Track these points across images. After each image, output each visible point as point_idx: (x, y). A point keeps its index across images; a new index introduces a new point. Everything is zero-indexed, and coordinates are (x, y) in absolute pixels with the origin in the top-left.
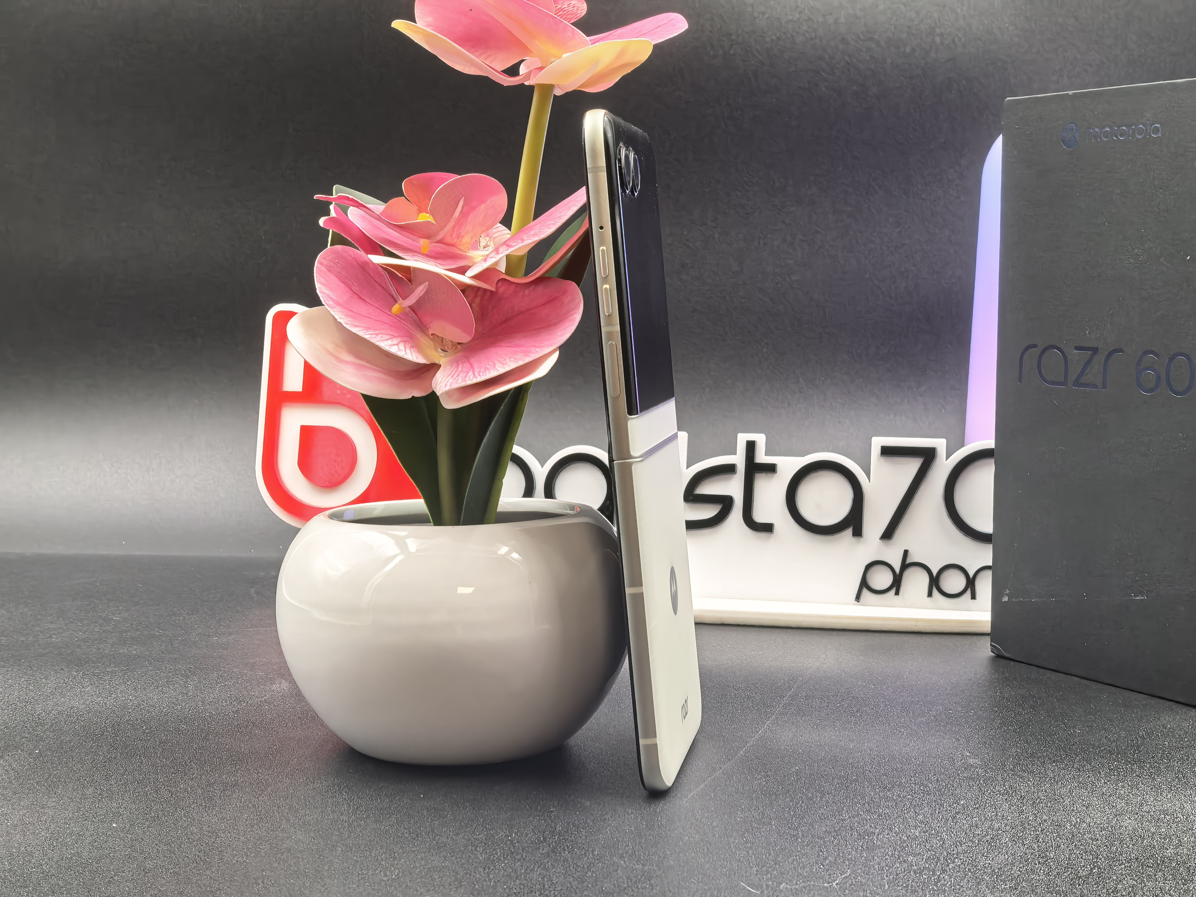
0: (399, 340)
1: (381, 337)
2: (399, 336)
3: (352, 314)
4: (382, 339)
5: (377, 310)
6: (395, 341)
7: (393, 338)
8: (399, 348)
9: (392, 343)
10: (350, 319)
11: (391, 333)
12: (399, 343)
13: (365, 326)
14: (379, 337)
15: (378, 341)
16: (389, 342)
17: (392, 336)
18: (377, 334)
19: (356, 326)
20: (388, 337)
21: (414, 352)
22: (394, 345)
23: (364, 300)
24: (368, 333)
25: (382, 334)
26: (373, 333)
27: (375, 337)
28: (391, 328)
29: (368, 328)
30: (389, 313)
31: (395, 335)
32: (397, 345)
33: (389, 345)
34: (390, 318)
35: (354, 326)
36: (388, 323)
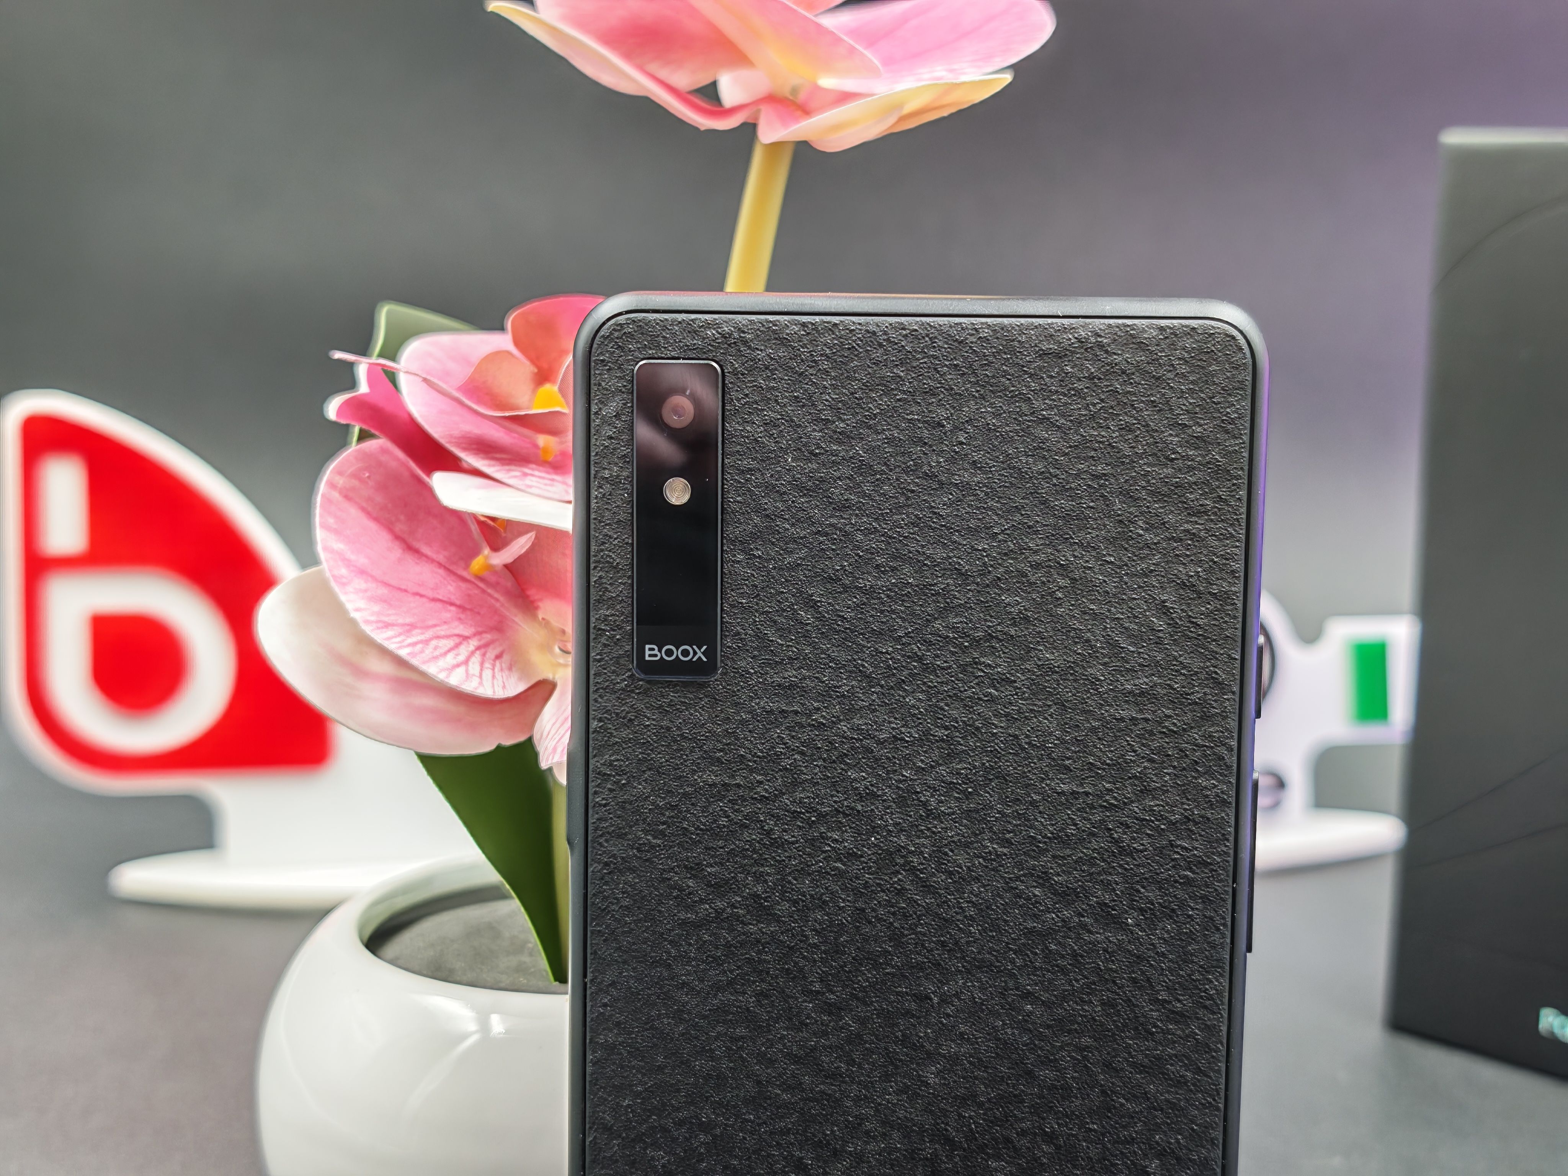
0: (473, 643)
1: (436, 648)
2: (475, 635)
3: (386, 590)
4: (437, 653)
5: (441, 571)
6: (463, 652)
7: (461, 644)
8: (467, 671)
9: (455, 662)
10: (376, 608)
11: (461, 629)
12: (472, 653)
13: (408, 620)
14: (429, 651)
15: (424, 662)
16: (450, 659)
17: (457, 640)
18: (426, 642)
19: (387, 625)
20: (450, 643)
21: (502, 670)
22: (458, 666)
23: (416, 552)
24: (410, 641)
25: (438, 637)
26: (420, 638)
27: (422, 652)
28: (462, 616)
29: (412, 627)
30: (465, 574)
31: (466, 634)
32: (466, 662)
33: (448, 669)
34: (464, 585)
35: (380, 625)
36: (458, 603)
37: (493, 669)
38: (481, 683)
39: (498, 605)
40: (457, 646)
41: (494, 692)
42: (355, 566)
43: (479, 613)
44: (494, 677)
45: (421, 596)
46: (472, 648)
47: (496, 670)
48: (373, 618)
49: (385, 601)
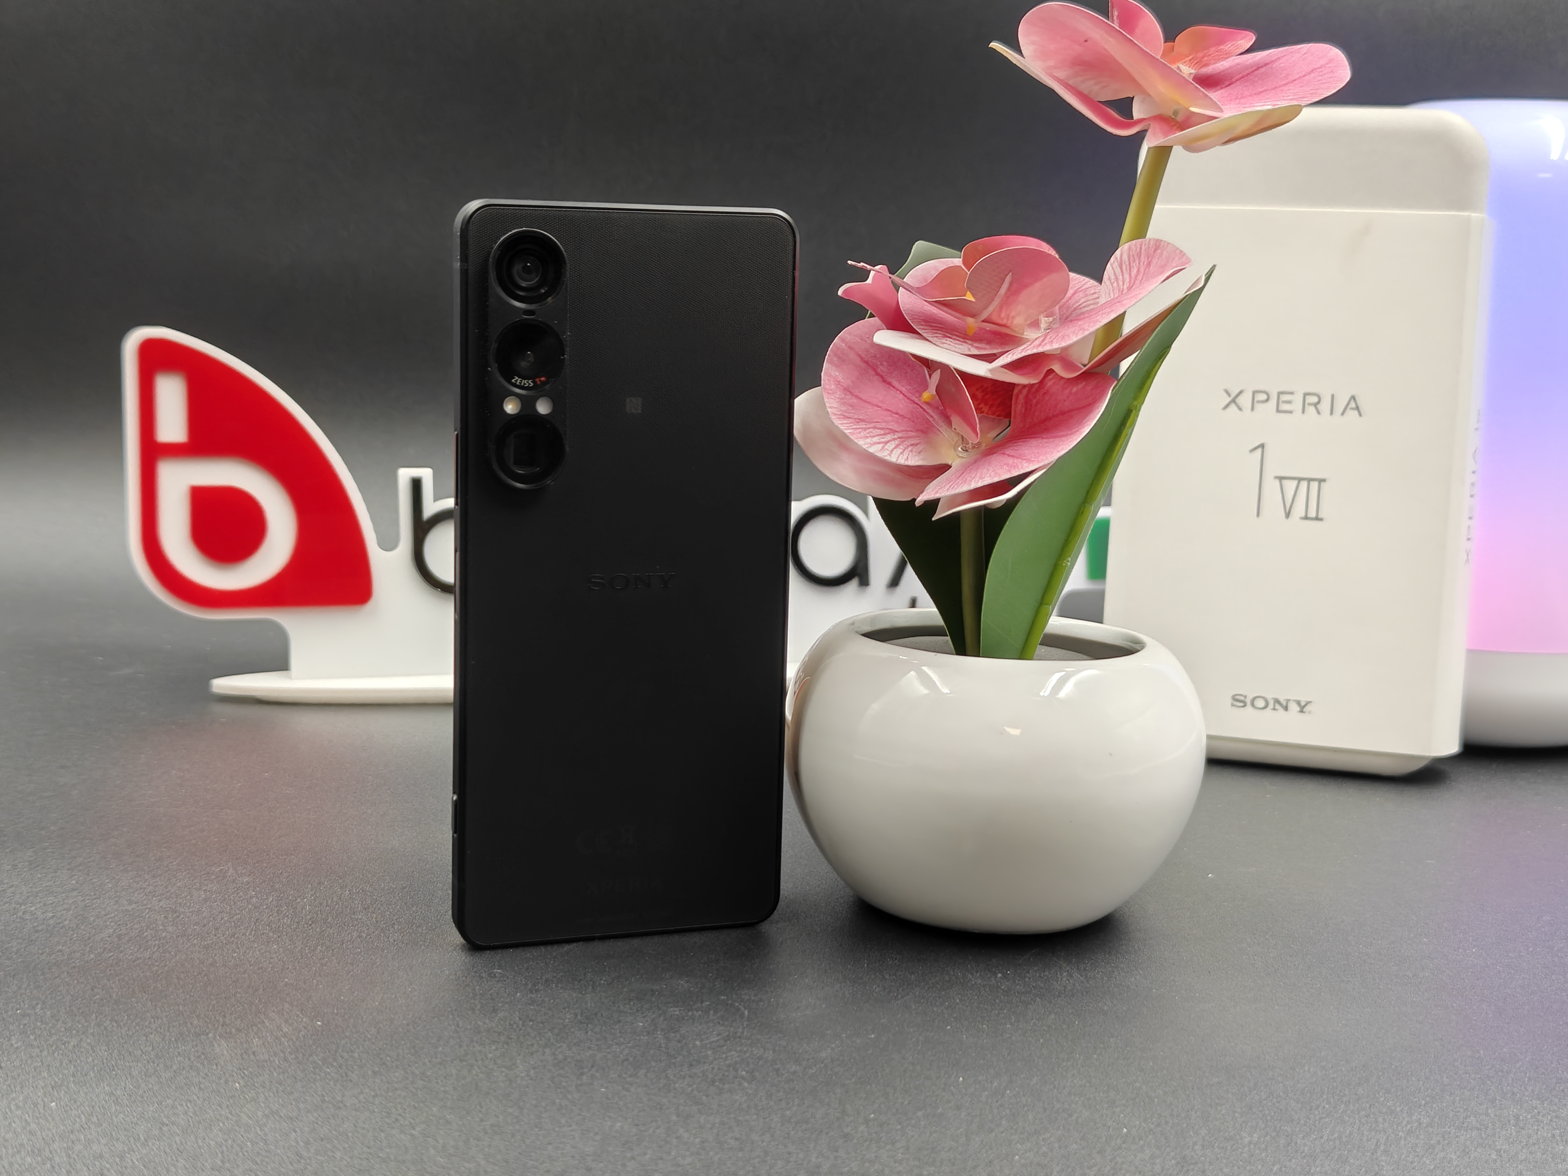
0: (900, 435)
1: (868, 433)
2: (903, 431)
3: (855, 401)
4: (868, 435)
6: (889, 437)
7: (889, 433)
8: (883, 447)
9: (878, 441)
10: (844, 408)
11: (895, 427)
12: (894, 439)
13: (861, 417)
15: (857, 438)
16: (875, 439)
17: (887, 431)
18: (865, 429)
19: (846, 417)
20: (882, 432)
21: (911, 451)
22: (879, 443)
23: (889, 384)
24: (855, 427)
25: (875, 428)
27: (860, 433)
28: (900, 420)
29: (863, 420)
30: (916, 400)
31: (897, 430)
32: (886, 443)
33: (870, 444)
34: (911, 406)
35: (842, 417)
36: (901, 413)
37: (904, 450)
38: (890, 455)
39: (931, 419)
40: (885, 434)
41: (897, 460)
42: (842, 386)
43: (913, 421)
44: (902, 453)
45: (879, 407)
46: (896, 437)
47: (906, 451)
48: (838, 413)
49: (851, 406)
